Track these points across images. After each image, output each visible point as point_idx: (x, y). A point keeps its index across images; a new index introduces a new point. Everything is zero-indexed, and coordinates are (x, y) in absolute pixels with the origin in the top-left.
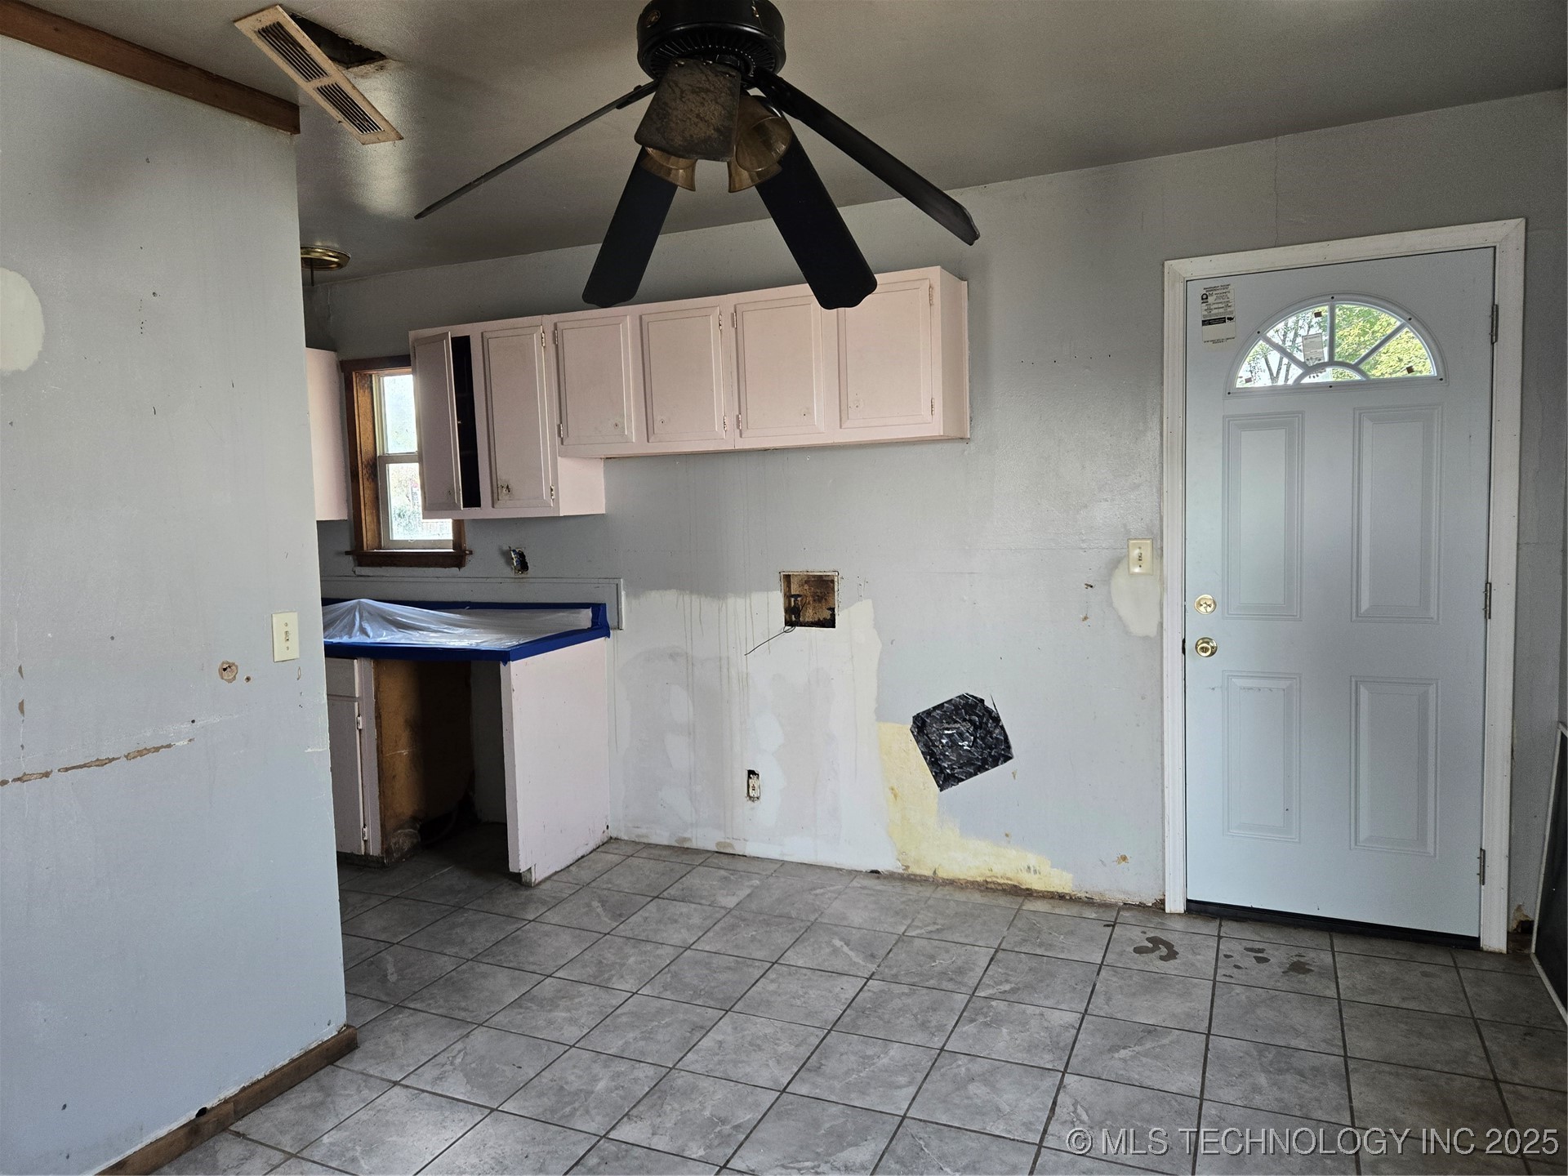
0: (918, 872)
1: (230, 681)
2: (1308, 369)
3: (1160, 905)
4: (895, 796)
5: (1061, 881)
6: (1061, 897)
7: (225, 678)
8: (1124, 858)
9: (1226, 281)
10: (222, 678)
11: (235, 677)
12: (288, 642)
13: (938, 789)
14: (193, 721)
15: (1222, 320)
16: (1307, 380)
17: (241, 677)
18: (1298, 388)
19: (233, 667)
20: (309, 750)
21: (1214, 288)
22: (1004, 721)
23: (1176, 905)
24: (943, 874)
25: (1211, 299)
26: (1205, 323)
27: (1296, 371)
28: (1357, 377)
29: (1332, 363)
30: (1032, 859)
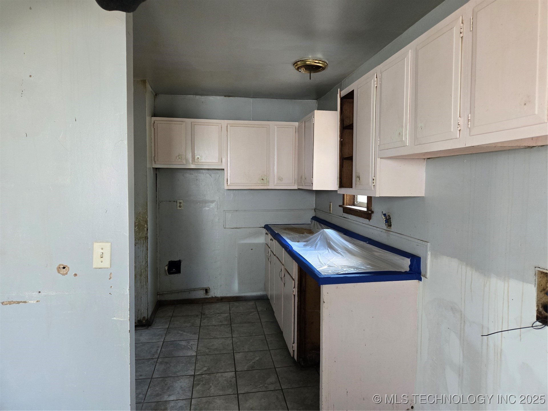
1: (63, 275)
7: (61, 273)
10: (59, 273)
11: (67, 273)
12: (102, 258)
14: (40, 292)
17: (71, 273)
19: (66, 268)
20: (115, 318)
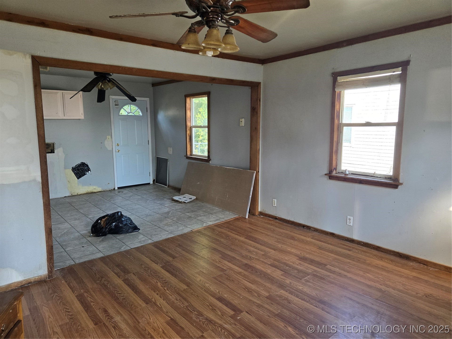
0: (74, 194)
2: (128, 113)
3: (114, 189)
4: (69, 182)
5: (99, 189)
6: (100, 192)
8: (109, 183)
9: (118, 100)
13: (77, 179)
15: (117, 105)
16: (128, 114)
18: (127, 115)
21: (116, 100)
22: (89, 166)
23: (116, 188)
24: (79, 194)
25: (116, 102)
26: (115, 105)
27: (127, 113)
28: (134, 115)
29: (131, 112)
30: (95, 187)
